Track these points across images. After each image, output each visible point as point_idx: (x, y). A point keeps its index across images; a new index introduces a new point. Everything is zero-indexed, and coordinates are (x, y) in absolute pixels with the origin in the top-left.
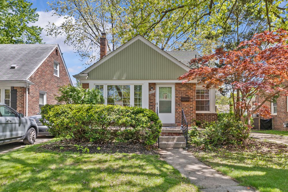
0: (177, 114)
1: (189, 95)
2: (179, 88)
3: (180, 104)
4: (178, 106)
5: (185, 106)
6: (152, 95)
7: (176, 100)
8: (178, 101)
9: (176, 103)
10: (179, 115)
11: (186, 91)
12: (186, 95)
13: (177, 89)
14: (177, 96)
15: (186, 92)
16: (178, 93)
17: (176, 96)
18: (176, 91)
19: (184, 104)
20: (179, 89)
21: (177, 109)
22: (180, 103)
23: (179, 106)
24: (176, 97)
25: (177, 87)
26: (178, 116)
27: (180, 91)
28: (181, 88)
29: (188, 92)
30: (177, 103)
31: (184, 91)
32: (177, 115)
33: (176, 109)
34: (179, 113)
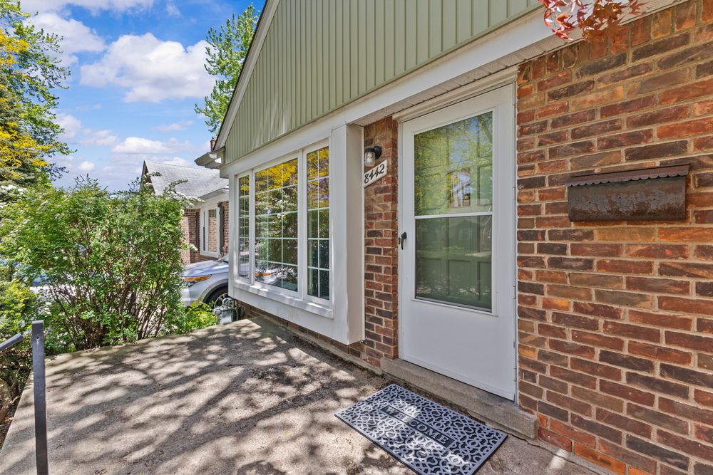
0: (536, 334)
1: (691, 140)
2: (553, 96)
3: (563, 249)
4: (539, 262)
5: (624, 267)
6: (376, 193)
7: (523, 210)
8: (541, 222)
9: (521, 236)
10: (554, 345)
11: (647, 102)
12: (632, 155)
13: (530, 116)
14: (537, 173)
15: (638, 114)
16: (546, 149)
17: (527, 175)
18: (522, 132)
19: (616, 250)
20: (557, 103)
21: (538, 290)
22: (566, 235)
23: (554, 263)
24: (526, 184)
25: (535, 97)
26: (547, 349)
27: (565, 121)
28: (571, 91)
29: (672, 105)
30: (533, 236)
31: (609, 110)
32: (539, 342)
33: (522, 287)
34: (549, 321)
